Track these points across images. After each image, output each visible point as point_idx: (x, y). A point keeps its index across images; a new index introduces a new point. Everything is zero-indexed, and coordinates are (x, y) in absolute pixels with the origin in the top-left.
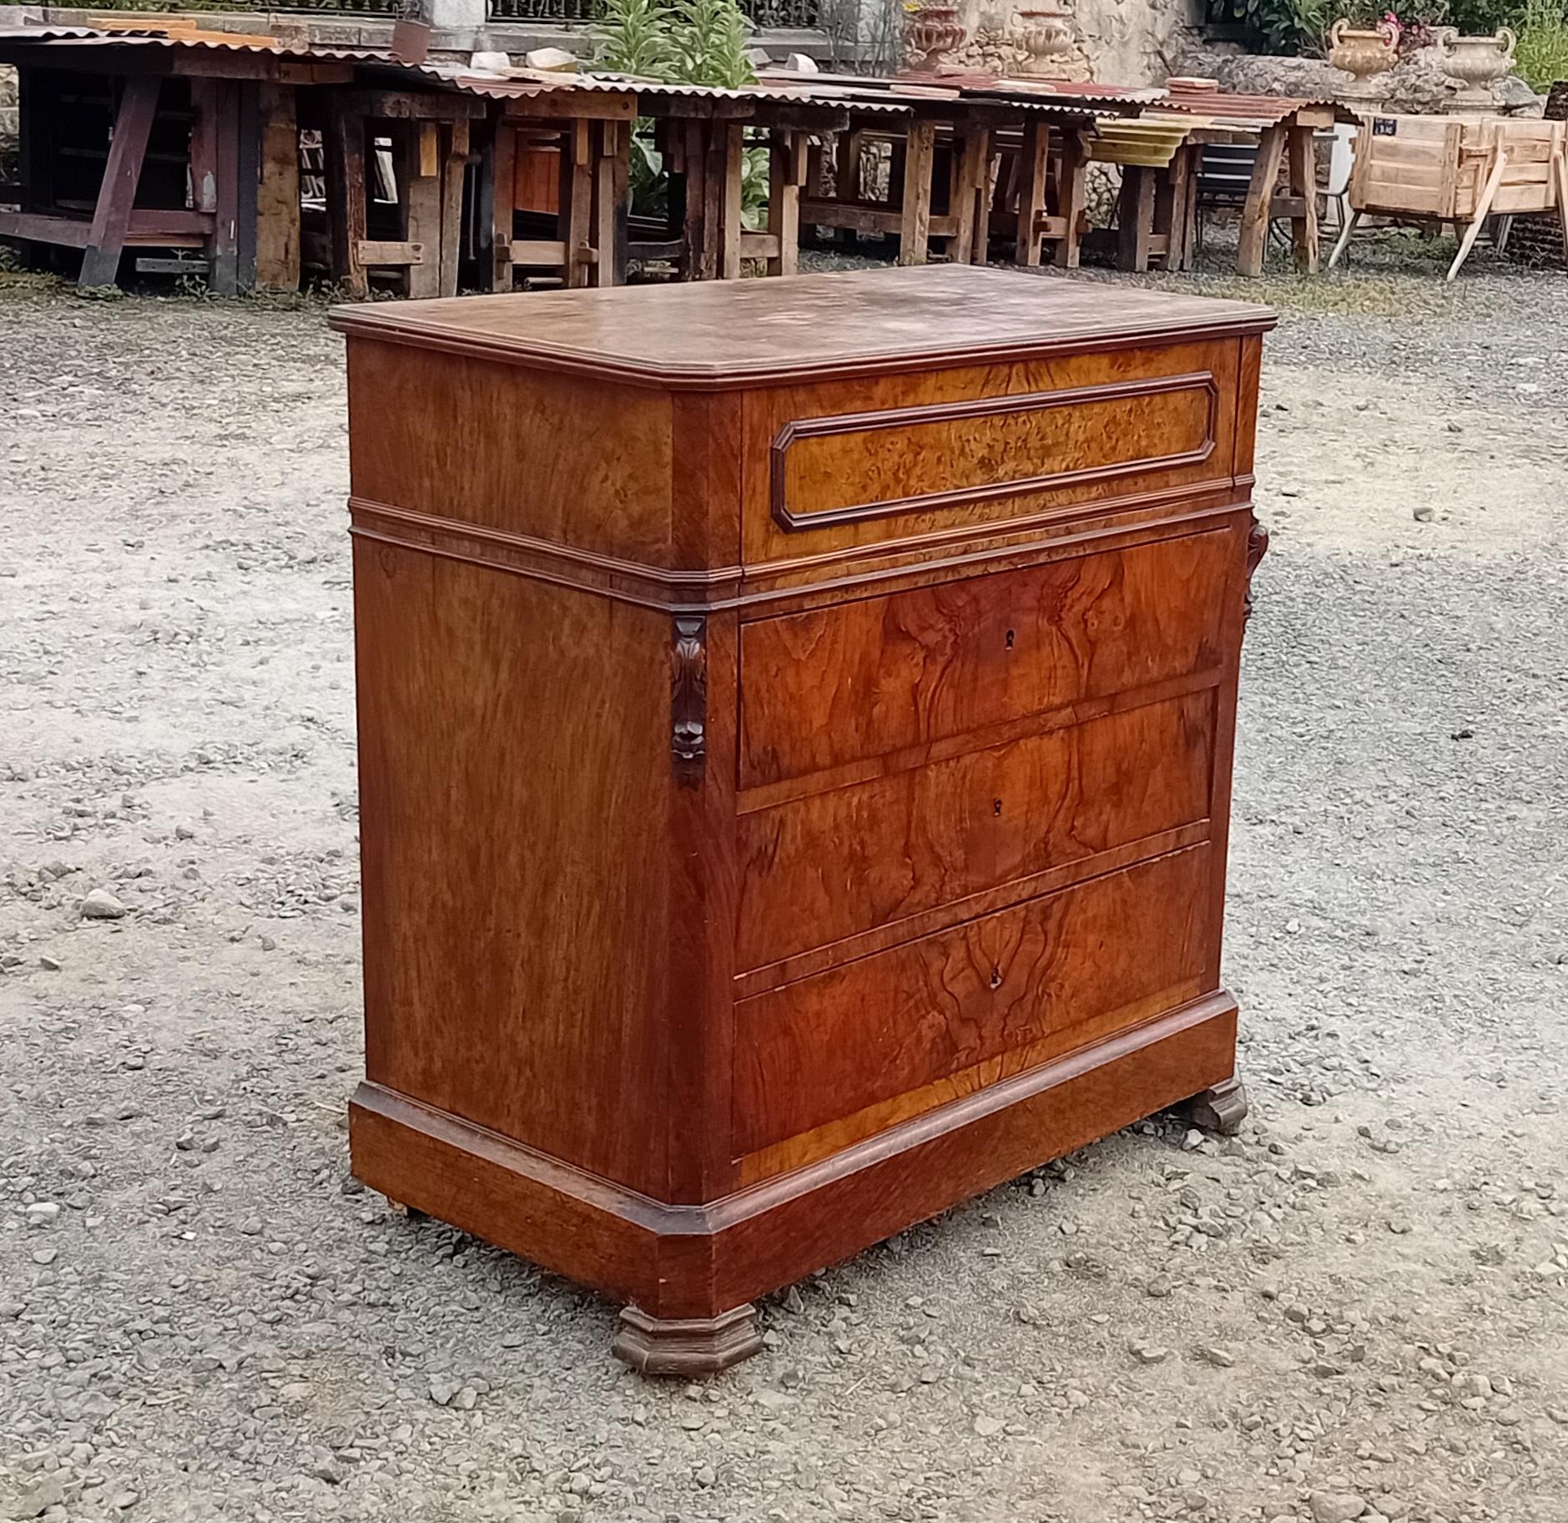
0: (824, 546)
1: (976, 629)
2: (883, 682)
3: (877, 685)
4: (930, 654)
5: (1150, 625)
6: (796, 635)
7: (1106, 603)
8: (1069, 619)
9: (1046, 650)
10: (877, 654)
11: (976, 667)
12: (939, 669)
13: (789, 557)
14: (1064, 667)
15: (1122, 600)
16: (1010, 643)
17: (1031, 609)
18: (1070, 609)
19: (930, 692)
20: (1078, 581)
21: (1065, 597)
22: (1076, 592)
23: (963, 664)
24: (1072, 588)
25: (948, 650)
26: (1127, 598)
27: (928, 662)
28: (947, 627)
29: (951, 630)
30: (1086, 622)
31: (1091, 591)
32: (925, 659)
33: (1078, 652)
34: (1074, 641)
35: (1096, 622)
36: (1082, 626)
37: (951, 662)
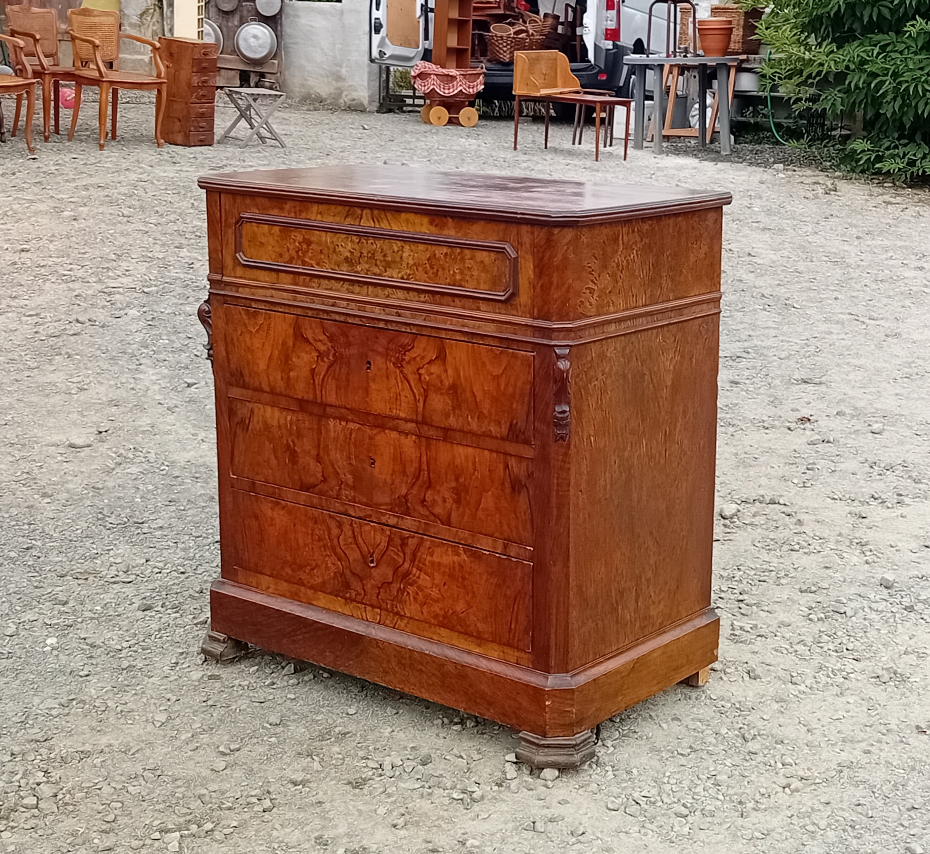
0: (262, 278)
1: (347, 353)
2: (294, 360)
3: (291, 359)
6: (249, 318)
7: (434, 369)
9: (393, 382)
11: (348, 373)
12: (326, 366)
13: (245, 279)
14: (406, 397)
16: (369, 368)
17: (380, 354)
18: (408, 363)
19: (322, 376)
20: (413, 347)
21: (405, 354)
22: (412, 354)
23: (340, 369)
24: (409, 350)
25: (331, 357)
26: (450, 371)
27: (319, 359)
28: (330, 344)
29: (332, 347)
30: (420, 375)
31: (423, 357)
32: (317, 357)
33: (415, 391)
34: (412, 383)
35: (427, 378)
36: (418, 377)
37: (333, 365)
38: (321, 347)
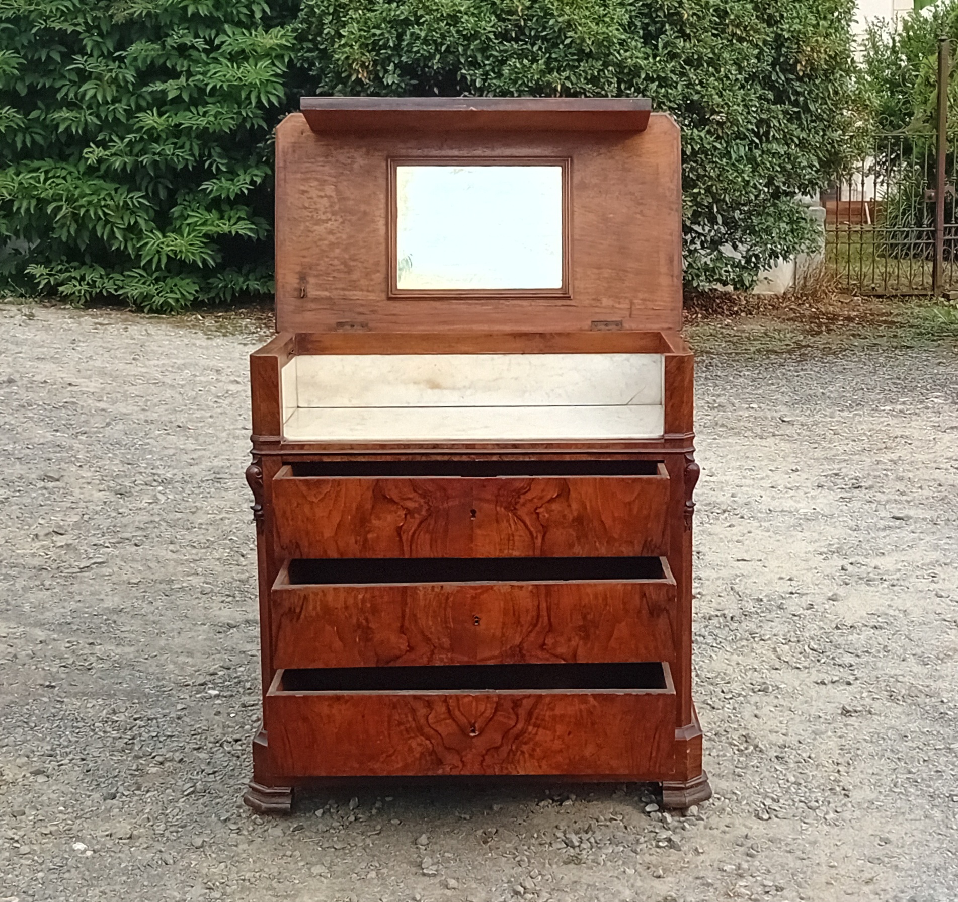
1: (445, 505)
2: (374, 522)
3: (370, 521)
4: (409, 512)
5: (596, 523)
6: (309, 489)
7: (555, 506)
8: (522, 512)
9: (504, 524)
10: (369, 506)
11: (447, 524)
12: (417, 521)
14: (520, 536)
15: (569, 506)
16: (474, 516)
17: (488, 501)
18: (524, 504)
19: (411, 533)
20: (529, 490)
21: (519, 497)
22: (528, 496)
23: (436, 522)
24: (524, 493)
25: (424, 513)
26: (574, 506)
27: (408, 516)
28: (422, 501)
29: (425, 503)
30: (538, 514)
31: (541, 498)
32: (406, 515)
33: (532, 529)
34: (528, 523)
35: (547, 515)
36: (535, 516)
37: (426, 519)
38: (411, 505)
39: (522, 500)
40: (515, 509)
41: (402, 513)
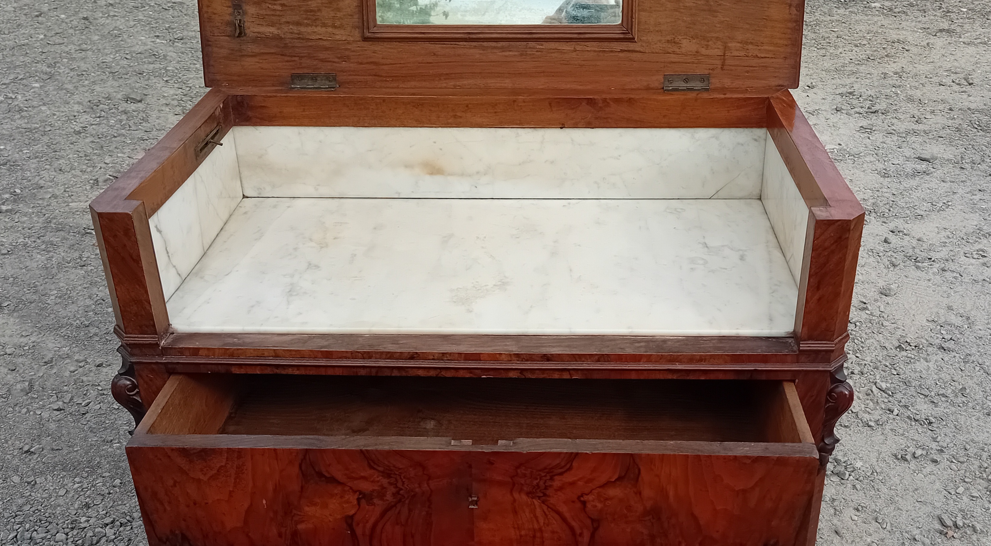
1: (425, 488)
2: (307, 508)
3: (299, 509)
4: (364, 497)
7: (613, 492)
8: (558, 497)
9: (526, 516)
11: (429, 514)
12: (380, 509)
14: (553, 532)
15: (639, 492)
17: (498, 484)
18: (560, 489)
19: (369, 525)
20: (570, 469)
21: (552, 479)
22: (568, 478)
23: (410, 510)
24: (561, 474)
25: (389, 497)
26: (647, 492)
27: (363, 502)
28: (385, 481)
29: (390, 484)
30: (584, 503)
31: (590, 481)
32: (359, 500)
33: (574, 524)
34: (567, 515)
35: (599, 506)
36: (578, 505)
37: (395, 506)
38: (366, 486)
39: (557, 483)
40: (545, 495)
41: (353, 498)
